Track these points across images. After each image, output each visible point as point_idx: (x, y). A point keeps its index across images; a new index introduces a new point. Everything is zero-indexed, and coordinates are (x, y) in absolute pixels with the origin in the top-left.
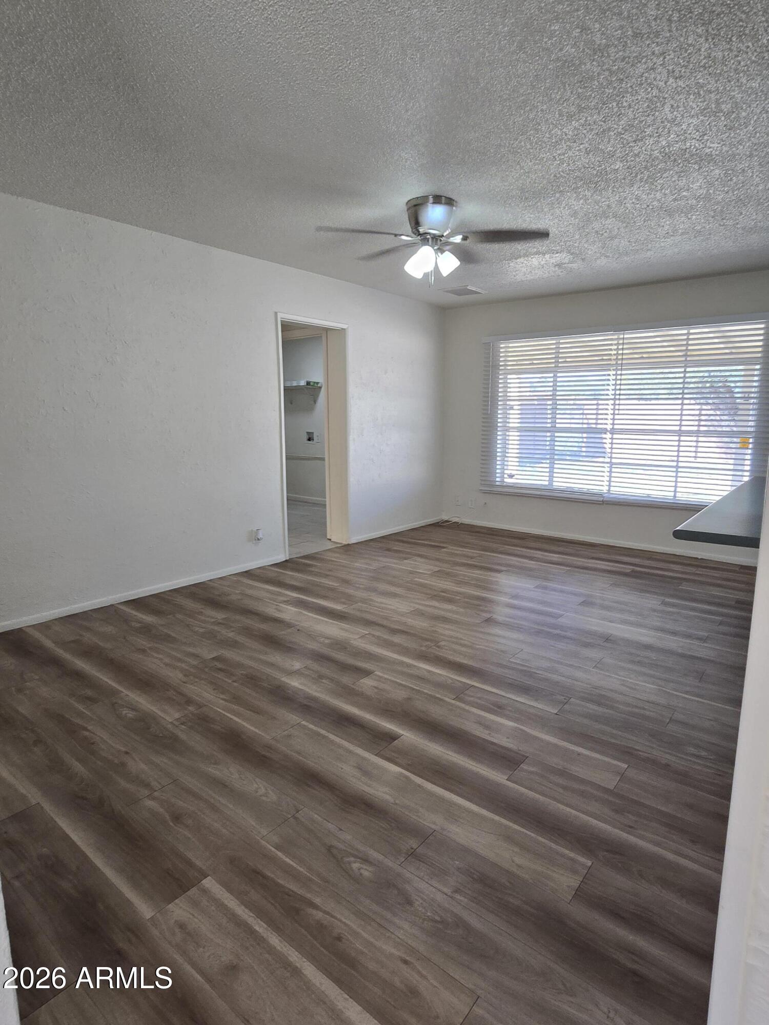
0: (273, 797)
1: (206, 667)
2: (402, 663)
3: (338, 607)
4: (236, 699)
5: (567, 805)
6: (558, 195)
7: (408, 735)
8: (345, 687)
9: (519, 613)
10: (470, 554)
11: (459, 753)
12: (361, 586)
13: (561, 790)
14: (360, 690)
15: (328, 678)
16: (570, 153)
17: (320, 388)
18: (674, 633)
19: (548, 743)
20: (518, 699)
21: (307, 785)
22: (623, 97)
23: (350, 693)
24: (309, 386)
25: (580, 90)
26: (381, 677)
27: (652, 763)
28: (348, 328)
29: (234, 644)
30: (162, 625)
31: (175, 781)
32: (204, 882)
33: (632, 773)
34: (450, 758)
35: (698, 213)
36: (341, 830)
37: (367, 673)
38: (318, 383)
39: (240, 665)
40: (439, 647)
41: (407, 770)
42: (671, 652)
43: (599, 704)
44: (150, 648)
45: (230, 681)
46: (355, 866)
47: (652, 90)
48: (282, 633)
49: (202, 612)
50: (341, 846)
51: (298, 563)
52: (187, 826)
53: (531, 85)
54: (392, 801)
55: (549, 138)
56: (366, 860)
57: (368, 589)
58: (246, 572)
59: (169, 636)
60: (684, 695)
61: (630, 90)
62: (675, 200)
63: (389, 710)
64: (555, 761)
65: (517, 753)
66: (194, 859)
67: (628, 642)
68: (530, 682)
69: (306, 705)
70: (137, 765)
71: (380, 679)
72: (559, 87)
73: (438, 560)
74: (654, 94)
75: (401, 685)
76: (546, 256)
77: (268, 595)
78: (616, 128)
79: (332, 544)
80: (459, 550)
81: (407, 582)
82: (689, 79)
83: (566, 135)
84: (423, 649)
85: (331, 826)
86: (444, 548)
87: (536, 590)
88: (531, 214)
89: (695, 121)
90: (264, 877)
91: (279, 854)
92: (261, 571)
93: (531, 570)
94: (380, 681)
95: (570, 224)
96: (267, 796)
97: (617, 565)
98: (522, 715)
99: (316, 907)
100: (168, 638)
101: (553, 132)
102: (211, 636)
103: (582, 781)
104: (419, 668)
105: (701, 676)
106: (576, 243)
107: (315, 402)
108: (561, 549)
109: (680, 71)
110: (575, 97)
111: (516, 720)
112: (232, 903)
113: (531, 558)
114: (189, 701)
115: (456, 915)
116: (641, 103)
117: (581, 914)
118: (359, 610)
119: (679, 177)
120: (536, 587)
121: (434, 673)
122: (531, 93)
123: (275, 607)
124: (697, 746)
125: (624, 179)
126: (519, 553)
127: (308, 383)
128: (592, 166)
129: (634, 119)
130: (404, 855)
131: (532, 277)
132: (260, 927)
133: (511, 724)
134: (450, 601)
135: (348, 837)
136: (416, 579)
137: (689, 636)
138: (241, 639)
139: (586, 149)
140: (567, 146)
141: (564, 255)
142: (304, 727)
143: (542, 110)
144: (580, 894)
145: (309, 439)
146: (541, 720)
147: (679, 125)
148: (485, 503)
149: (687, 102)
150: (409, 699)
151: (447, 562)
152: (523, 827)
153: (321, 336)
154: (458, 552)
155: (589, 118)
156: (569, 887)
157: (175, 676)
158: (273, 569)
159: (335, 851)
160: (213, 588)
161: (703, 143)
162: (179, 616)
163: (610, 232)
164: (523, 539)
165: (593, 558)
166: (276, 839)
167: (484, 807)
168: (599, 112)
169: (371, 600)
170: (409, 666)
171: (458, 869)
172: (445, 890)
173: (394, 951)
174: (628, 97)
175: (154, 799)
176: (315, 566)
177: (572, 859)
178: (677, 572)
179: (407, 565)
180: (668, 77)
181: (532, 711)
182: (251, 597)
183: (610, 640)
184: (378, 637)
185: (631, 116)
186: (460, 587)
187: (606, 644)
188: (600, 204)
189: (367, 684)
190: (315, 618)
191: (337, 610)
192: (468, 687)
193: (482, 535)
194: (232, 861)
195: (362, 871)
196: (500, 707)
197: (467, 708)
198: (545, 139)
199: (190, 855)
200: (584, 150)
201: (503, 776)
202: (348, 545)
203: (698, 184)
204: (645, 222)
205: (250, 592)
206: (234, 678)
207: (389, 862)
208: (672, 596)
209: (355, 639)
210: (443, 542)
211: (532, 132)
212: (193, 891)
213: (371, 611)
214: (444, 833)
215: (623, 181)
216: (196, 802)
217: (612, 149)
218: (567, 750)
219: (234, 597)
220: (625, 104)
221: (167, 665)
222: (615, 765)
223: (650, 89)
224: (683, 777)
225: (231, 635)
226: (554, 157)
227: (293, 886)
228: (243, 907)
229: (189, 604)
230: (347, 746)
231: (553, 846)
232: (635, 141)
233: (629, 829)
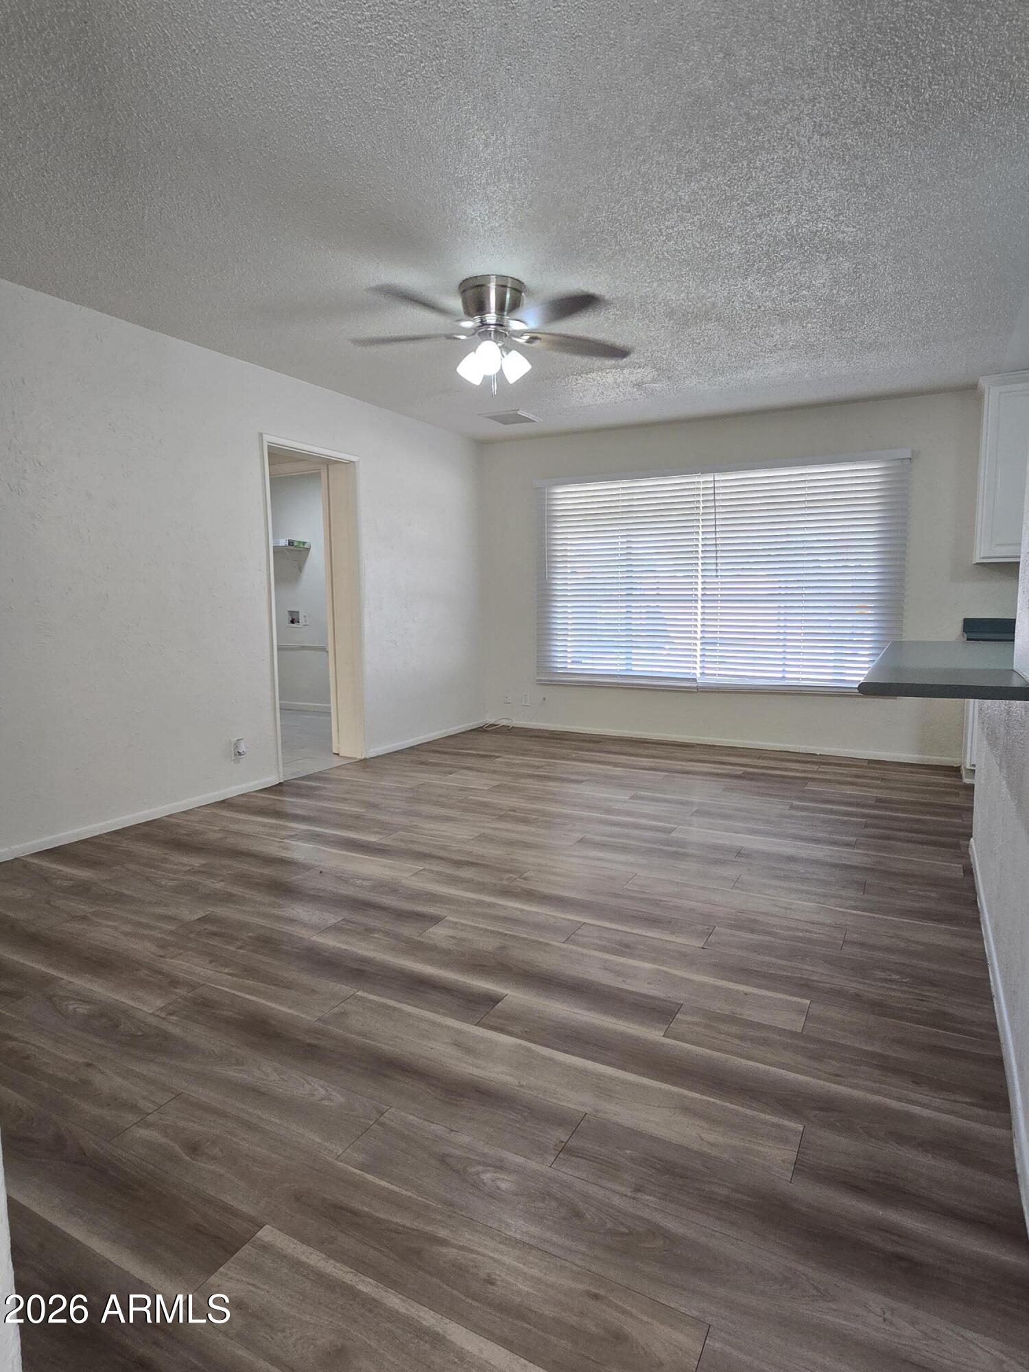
0: (339, 1098)
1: (191, 933)
2: (479, 903)
3: (372, 839)
4: (249, 971)
5: (749, 1058)
6: (655, 285)
7: (514, 994)
8: (408, 941)
9: (617, 830)
10: (536, 764)
11: (589, 1010)
12: (397, 810)
13: (737, 1041)
14: (430, 942)
15: (379, 931)
16: (681, 227)
17: (308, 549)
18: (817, 841)
19: (704, 985)
20: (648, 934)
21: (386, 1076)
22: (758, 154)
23: (417, 948)
24: (291, 548)
25: (708, 139)
26: (456, 923)
27: (837, 994)
28: (358, 461)
29: (228, 898)
30: (106, 881)
31: (178, 1096)
32: (260, 1234)
33: (817, 1010)
34: (579, 1017)
35: (814, 320)
36: (453, 1131)
37: (435, 920)
38: (304, 543)
39: (244, 926)
40: (525, 879)
41: (527, 1040)
42: (818, 863)
43: (753, 931)
44: (94, 913)
45: (232, 948)
46: (487, 1177)
47: (792, 147)
48: (296, 878)
49: (166, 859)
50: (457, 1152)
51: (299, 787)
52: (214, 1158)
53: (651, 126)
54: (516, 1082)
55: (660, 203)
56: (500, 1166)
57: (408, 813)
58: (223, 802)
59: (122, 895)
60: (849, 911)
61: (766, 145)
62: (793, 300)
63: (479, 964)
64: (718, 1006)
65: (665, 1001)
66: (235, 1204)
67: (767, 855)
68: (658, 912)
69: (357, 970)
70: (108, 1080)
71: (455, 925)
72: (685, 133)
73: (494, 772)
74: (793, 154)
75: (486, 930)
76: (624, 372)
77: (266, 830)
78: (741, 197)
79: (342, 759)
80: (519, 760)
81: (460, 801)
82: (837, 138)
83: (680, 199)
84: (505, 882)
85: (437, 1128)
86: (498, 757)
87: (631, 801)
88: (618, 310)
89: (832, 194)
90: (355, 1213)
91: (370, 1177)
92: (245, 799)
93: (620, 778)
94: (457, 928)
95: (663, 326)
96: (330, 1100)
97: (724, 766)
98: (657, 953)
99: (443, 1242)
100: (119, 898)
101: (665, 195)
102: (188, 890)
103: (760, 1026)
104: (506, 908)
105: (863, 887)
106: (665, 354)
107: (300, 569)
108: (651, 752)
109: (828, 126)
110: (701, 148)
111: (654, 960)
112: (314, 1258)
113: (615, 765)
114: (174, 982)
115: (648, 1221)
116: (776, 164)
117: (810, 1193)
118: (402, 840)
119: (803, 268)
120: (632, 798)
121: (529, 912)
122: (649, 137)
123: (277, 844)
124: (884, 969)
125: (738, 267)
126: (598, 759)
127: (291, 543)
128: (704, 246)
129: (764, 185)
130: (553, 1152)
131: (603, 401)
132: (366, 1286)
133: (648, 965)
134: (525, 821)
135: (465, 1139)
136: (471, 797)
137: (836, 843)
138: (236, 890)
139: (701, 222)
140: (679, 216)
141: (648, 371)
142: (361, 999)
143: (658, 163)
144: (800, 1168)
145: (292, 622)
146: (685, 958)
147: (814, 198)
148: (545, 699)
149: (829, 168)
150: (504, 948)
151: (506, 774)
152: (703, 1093)
153: (320, 473)
154: (517, 762)
155: (712, 180)
156: (783, 1161)
157: (143, 949)
158: (260, 795)
159: (449, 1160)
160: (178, 825)
161: (836, 225)
162: (132, 866)
163: (709, 340)
164: (598, 742)
165: (691, 760)
166: (359, 1157)
167: (643, 1075)
168: (725, 174)
169: (416, 826)
170: (490, 905)
171: (632, 1159)
172: (623, 1189)
173: (573, 1285)
174: (764, 156)
175: (148, 1125)
176: (325, 788)
177: (778, 1126)
178: (797, 771)
179: (456, 780)
180: (813, 132)
181: (671, 947)
182: (238, 833)
183: (742, 854)
184: (437, 872)
185: (762, 181)
186: (533, 804)
187: (739, 859)
188: (704, 301)
189: (438, 934)
190: (340, 855)
191: (371, 842)
192: (580, 925)
193: (544, 740)
194: (298, 1197)
195: (498, 1183)
196: (627, 946)
197: (585, 951)
198: (654, 205)
199: (227, 1199)
200: (697, 224)
201: (657, 1033)
202: (365, 759)
203: (821, 281)
204: (752, 328)
205: (235, 827)
206: (239, 944)
207: (533, 1165)
208: (799, 799)
209: (406, 878)
210: (496, 751)
211: (640, 193)
212: (246, 1251)
213: (419, 840)
214: (600, 1114)
215: (737, 270)
216: (221, 1122)
217: (731, 225)
218: (729, 990)
219: (212, 836)
220: (758, 164)
221: (126, 934)
222: (795, 1002)
223: (790, 146)
224: (879, 1007)
225: (219, 886)
226: (660, 230)
227: (400, 1219)
228: (332, 1261)
229: (142, 849)
230: (431, 1018)
231: (749, 1112)
232: (760, 216)
233: (836, 1077)
